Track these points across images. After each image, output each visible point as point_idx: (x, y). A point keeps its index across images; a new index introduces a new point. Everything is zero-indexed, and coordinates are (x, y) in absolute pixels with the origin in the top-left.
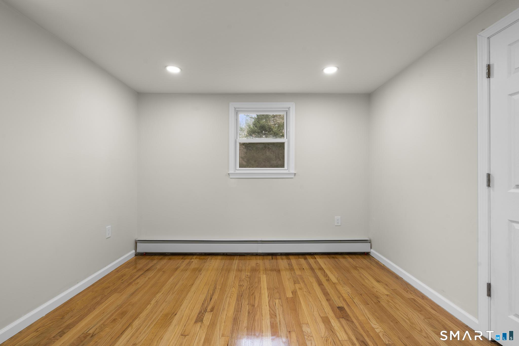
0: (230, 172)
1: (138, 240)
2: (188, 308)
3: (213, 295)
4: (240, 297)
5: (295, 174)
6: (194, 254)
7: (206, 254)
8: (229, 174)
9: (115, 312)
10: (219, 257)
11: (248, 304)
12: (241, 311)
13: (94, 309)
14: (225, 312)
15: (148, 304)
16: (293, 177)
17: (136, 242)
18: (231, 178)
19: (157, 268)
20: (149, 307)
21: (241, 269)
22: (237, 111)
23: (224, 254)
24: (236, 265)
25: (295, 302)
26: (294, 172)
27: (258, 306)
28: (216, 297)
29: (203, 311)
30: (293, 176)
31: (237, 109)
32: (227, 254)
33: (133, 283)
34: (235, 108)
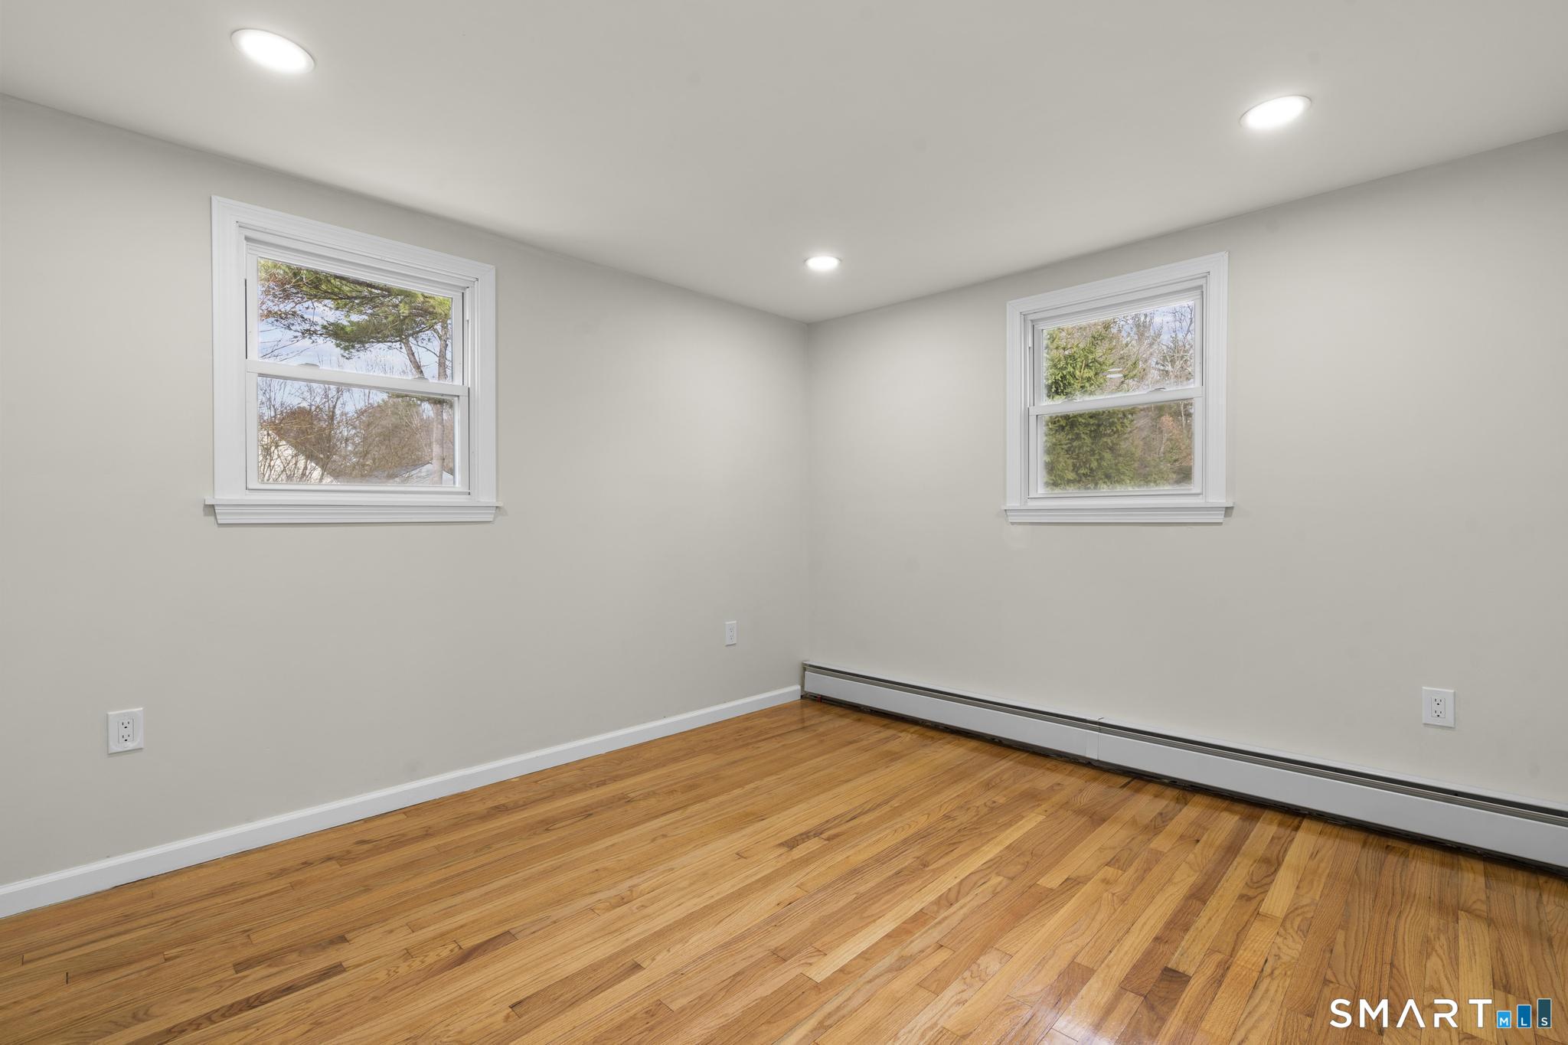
0: (1008, 505)
1: (811, 666)
2: (794, 818)
3: (864, 813)
4: (922, 836)
5: (1227, 508)
6: (920, 722)
7: (948, 728)
8: (1006, 510)
9: (683, 781)
10: (973, 744)
11: (918, 858)
12: (883, 864)
13: (664, 766)
14: (852, 852)
15: (741, 786)
16: (1221, 521)
17: (805, 667)
18: (1012, 523)
19: (818, 732)
20: (737, 792)
21: (994, 784)
22: (1032, 321)
23: (994, 739)
24: (995, 772)
25: (1041, 904)
26: (1224, 501)
27: (934, 871)
28: (867, 820)
29: (812, 834)
30: (1220, 518)
31: (1030, 317)
32: (1000, 741)
33: (750, 747)
34: (1025, 315)
